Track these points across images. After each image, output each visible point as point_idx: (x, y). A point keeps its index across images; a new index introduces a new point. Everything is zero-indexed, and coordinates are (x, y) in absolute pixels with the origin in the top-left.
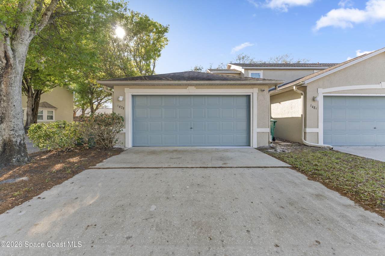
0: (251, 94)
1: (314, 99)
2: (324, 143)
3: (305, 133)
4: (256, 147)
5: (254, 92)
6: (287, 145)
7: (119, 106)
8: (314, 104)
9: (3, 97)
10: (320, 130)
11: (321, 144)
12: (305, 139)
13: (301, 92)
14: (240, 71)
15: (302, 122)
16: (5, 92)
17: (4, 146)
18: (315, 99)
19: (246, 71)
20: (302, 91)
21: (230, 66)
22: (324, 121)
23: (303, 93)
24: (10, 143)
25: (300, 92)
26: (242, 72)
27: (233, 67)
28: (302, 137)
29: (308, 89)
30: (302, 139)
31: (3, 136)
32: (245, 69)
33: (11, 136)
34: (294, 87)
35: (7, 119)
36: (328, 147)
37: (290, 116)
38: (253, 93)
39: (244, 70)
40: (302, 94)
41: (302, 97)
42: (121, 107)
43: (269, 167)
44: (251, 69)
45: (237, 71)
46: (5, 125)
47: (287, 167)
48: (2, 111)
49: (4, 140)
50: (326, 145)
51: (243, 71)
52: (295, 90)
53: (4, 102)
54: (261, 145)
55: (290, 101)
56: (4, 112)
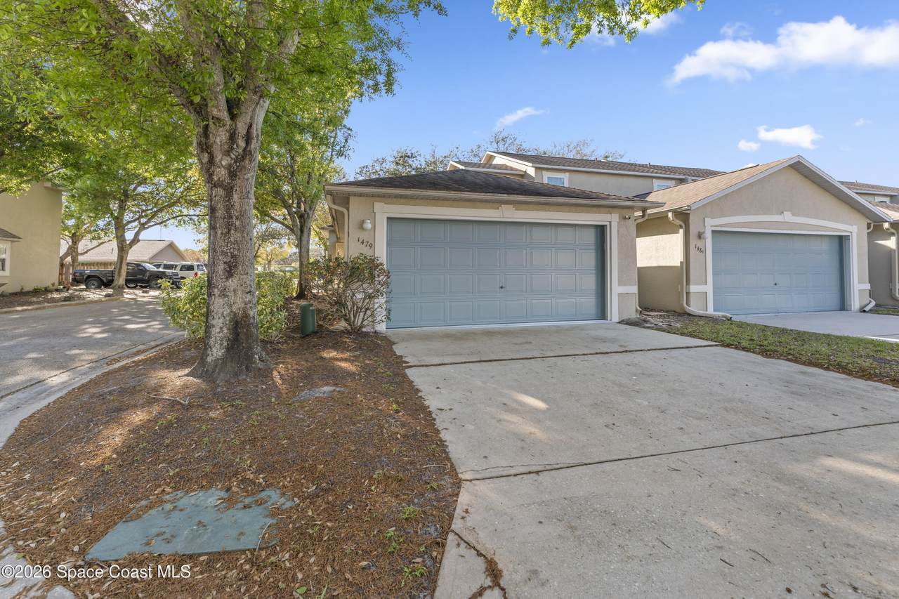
0: (608, 224)
1: (700, 236)
2: (714, 311)
3: (688, 294)
4: (617, 320)
5: (612, 220)
6: (661, 315)
7: (361, 240)
8: (700, 244)
9: (234, 220)
10: (709, 288)
11: (711, 311)
12: (688, 304)
13: (681, 223)
14: (521, 171)
15: (683, 274)
16: (238, 210)
17: (235, 327)
18: (702, 236)
19: (539, 171)
20: (682, 221)
21: (491, 158)
22: (714, 274)
23: (683, 225)
24: (245, 321)
25: (678, 222)
26: (528, 172)
27: (499, 160)
28: (683, 300)
29: (691, 218)
30: (682, 304)
31: (231, 306)
32: (536, 168)
33: (248, 306)
34: (670, 215)
35: (240, 269)
36: (723, 316)
37: (655, 264)
38: (610, 222)
39: (534, 169)
40: (681, 227)
41: (681, 231)
42: (365, 244)
43: (691, 347)
44: (548, 169)
45: (517, 170)
46: (235, 281)
47: (716, 345)
48: (232, 250)
49: (235, 314)
50: (721, 314)
51: (531, 171)
52: (671, 219)
53: (235, 230)
54: (625, 317)
55: (654, 238)
56: (236, 253)
